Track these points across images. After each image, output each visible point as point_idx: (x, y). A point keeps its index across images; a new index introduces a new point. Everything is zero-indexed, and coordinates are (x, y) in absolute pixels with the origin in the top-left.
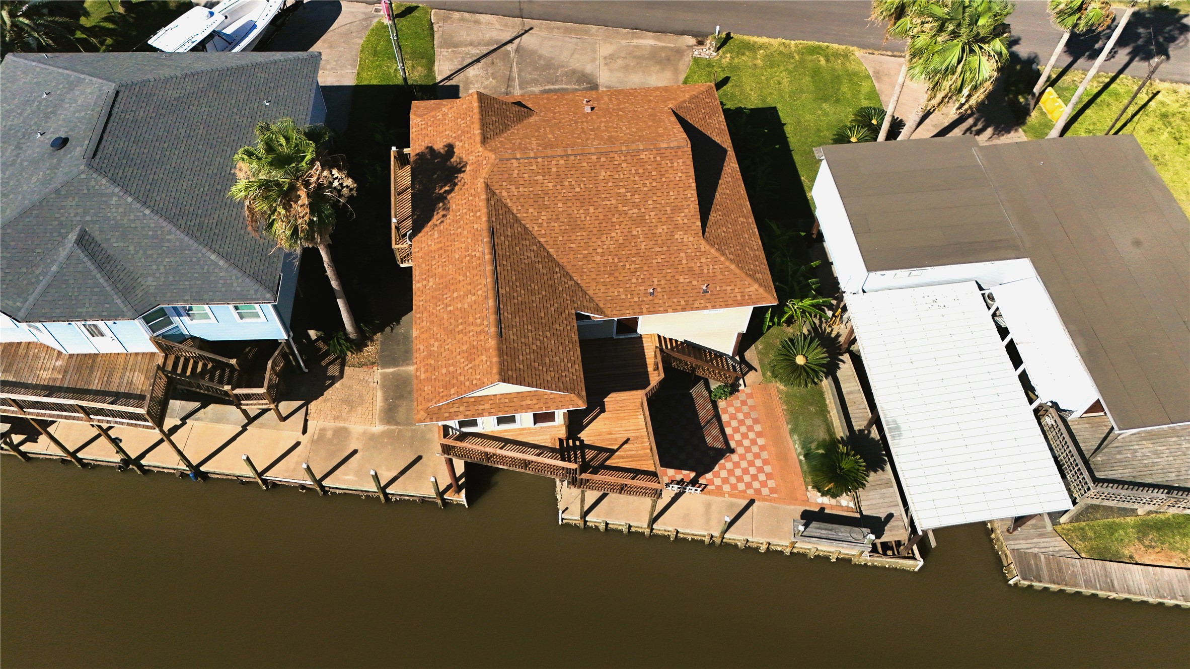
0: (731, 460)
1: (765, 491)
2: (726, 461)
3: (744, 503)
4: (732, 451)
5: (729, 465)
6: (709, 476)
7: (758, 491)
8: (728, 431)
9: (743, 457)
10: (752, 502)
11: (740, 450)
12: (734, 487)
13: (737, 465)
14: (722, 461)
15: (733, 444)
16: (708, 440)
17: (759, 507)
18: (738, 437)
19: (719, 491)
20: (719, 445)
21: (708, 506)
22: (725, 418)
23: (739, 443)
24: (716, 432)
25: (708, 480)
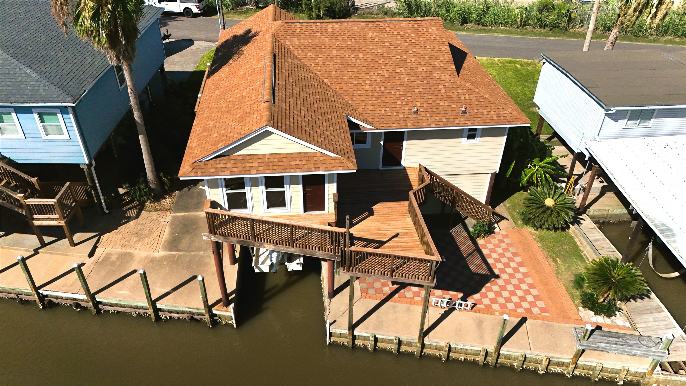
0: (496, 284)
1: (535, 310)
2: (492, 285)
3: (517, 320)
4: (497, 277)
5: (495, 288)
6: (477, 296)
7: (528, 310)
8: (490, 261)
9: (507, 282)
10: (524, 320)
11: (504, 276)
12: (503, 306)
13: (503, 288)
14: (488, 285)
15: (496, 272)
16: (472, 267)
17: (531, 325)
18: (500, 266)
19: (488, 310)
20: (483, 271)
21: (480, 323)
22: (485, 251)
23: (503, 271)
24: (478, 261)
25: (475, 300)
